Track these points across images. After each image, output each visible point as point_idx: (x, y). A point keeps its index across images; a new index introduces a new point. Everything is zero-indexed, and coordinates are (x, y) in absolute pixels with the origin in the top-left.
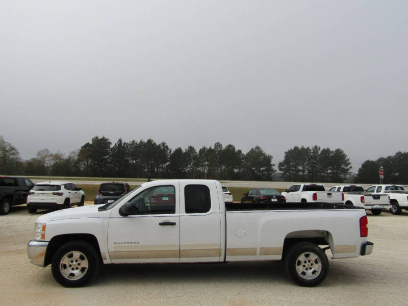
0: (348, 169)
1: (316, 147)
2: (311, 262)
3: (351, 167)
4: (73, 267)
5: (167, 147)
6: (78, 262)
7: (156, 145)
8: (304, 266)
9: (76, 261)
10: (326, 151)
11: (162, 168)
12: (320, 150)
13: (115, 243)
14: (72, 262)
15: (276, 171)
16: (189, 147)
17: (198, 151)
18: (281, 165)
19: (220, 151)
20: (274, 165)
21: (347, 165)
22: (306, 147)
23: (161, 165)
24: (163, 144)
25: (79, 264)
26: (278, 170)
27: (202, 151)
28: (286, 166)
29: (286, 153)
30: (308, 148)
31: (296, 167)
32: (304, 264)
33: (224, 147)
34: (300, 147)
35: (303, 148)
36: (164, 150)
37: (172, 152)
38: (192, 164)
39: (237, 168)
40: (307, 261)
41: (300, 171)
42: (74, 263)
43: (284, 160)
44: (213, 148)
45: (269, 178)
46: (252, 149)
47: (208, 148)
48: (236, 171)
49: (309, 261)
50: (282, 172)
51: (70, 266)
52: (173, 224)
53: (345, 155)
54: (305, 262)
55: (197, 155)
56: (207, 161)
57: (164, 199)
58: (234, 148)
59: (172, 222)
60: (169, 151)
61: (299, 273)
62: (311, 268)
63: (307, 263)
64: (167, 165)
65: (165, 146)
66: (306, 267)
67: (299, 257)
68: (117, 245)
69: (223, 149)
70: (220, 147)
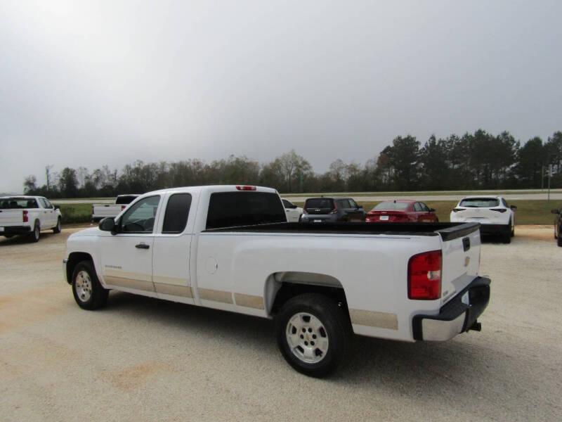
2: (313, 333)
8: (302, 337)
11: (504, 172)
16: (555, 134)
23: (503, 169)
24: (505, 134)
25: (87, 286)
32: (302, 333)
36: (507, 142)
37: (520, 147)
40: (307, 329)
42: (85, 283)
49: (310, 330)
51: (83, 286)
52: (147, 247)
54: (304, 330)
59: (147, 244)
60: (515, 144)
61: (292, 347)
62: (312, 343)
63: (307, 332)
64: (513, 168)
65: (507, 138)
66: (305, 339)
67: (292, 318)
68: (108, 268)
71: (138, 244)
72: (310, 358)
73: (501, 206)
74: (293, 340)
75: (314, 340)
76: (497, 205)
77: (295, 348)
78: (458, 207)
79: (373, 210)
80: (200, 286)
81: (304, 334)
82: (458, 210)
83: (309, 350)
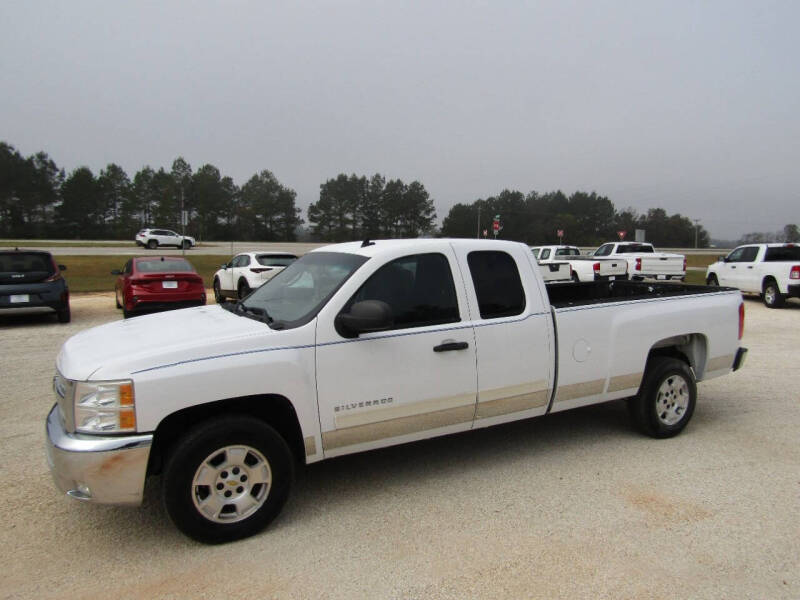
0: (429, 219)
1: (378, 176)
3: (435, 216)
4: (227, 487)
5: (52, 165)
6: (242, 473)
7: (22, 160)
8: (666, 402)
9: (236, 471)
10: (396, 186)
12: (384, 182)
13: (337, 409)
14: (224, 475)
15: (303, 221)
16: (109, 168)
17: (131, 177)
18: (313, 209)
19: (186, 178)
20: (300, 211)
21: (428, 212)
22: (359, 177)
23: (39, 208)
24: (41, 157)
25: (244, 479)
26: (307, 220)
27: (143, 176)
28: (323, 212)
29: (322, 186)
30: (364, 179)
31: (341, 215)
32: (666, 398)
33: (195, 171)
34: (349, 176)
35: (354, 179)
36: (43, 170)
37: (66, 178)
38: (118, 205)
39: (223, 216)
40: (669, 391)
41: (349, 222)
42: (231, 476)
43: (319, 199)
44: (168, 170)
45: (290, 237)
46: (255, 178)
47: (156, 171)
48: (222, 221)
49: (672, 392)
50: (315, 224)
51: (220, 486)
52: (463, 346)
53: (425, 193)
54: (667, 394)
55: (130, 186)
56: (155, 198)
57: (166, 285)
58: (218, 172)
60: (58, 174)
61: (660, 415)
62: (673, 404)
63: (670, 394)
64: (56, 208)
65: (45, 163)
67: (661, 386)
68: (343, 412)
69: (192, 174)
70: (184, 169)
71: (439, 343)
74: (660, 408)
75: (675, 400)
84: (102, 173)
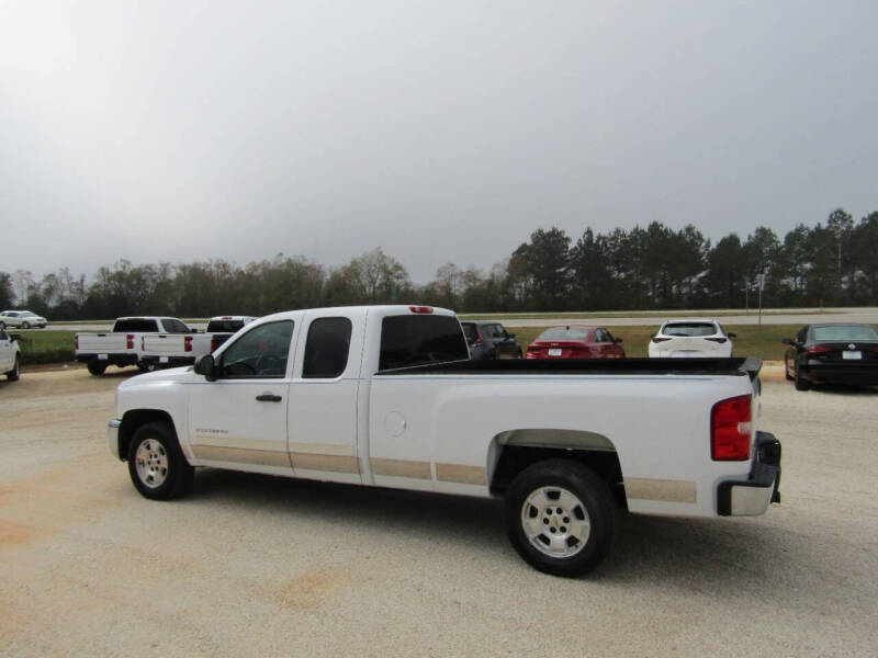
2: (565, 514)
4: (152, 465)
5: (699, 237)
6: (158, 458)
7: (674, 235)
8: (546, 521)
9: (155, 456)
11: (689, 284)
13: (198, 430)
16: (757, 231)
19: (844, 234)
23: (688, 279)
24: (689, 229)
25: (158, 462)
32: (546, 515)
33: (858, 222)
36: (692, 242)
37: (710, 249)
40: (554, 509)
42: (154, 459)
44: (825, 225)
47: (812, 228)
49: (559, 511)
51: (149, 463)
52: (277, 399)
54: (549, 512)
55: (781, 248)
56: (808, 259)
59: (276, 394)
60: (704, 244)
61: (531, 536)
62: (563, 530)
63: (555, 514)
64: (701, 279)
65: (693, 234)
66: (551, 524)
67: (531, 495)
68: (199, 434)
69: (854, 226)
70: (844, 220)
71: (261, 394)
72: (562, 551)
73: (719, 335)
74: (532, 527)
75: (567, 526)
76: (715, 332)
77: (535, 540)
78: (660, 336)
79: (537, 341)
80: (373, 455)
81: (550, 517)
82: (660, 340)
83: (559, 539)
84: (750, 237)
